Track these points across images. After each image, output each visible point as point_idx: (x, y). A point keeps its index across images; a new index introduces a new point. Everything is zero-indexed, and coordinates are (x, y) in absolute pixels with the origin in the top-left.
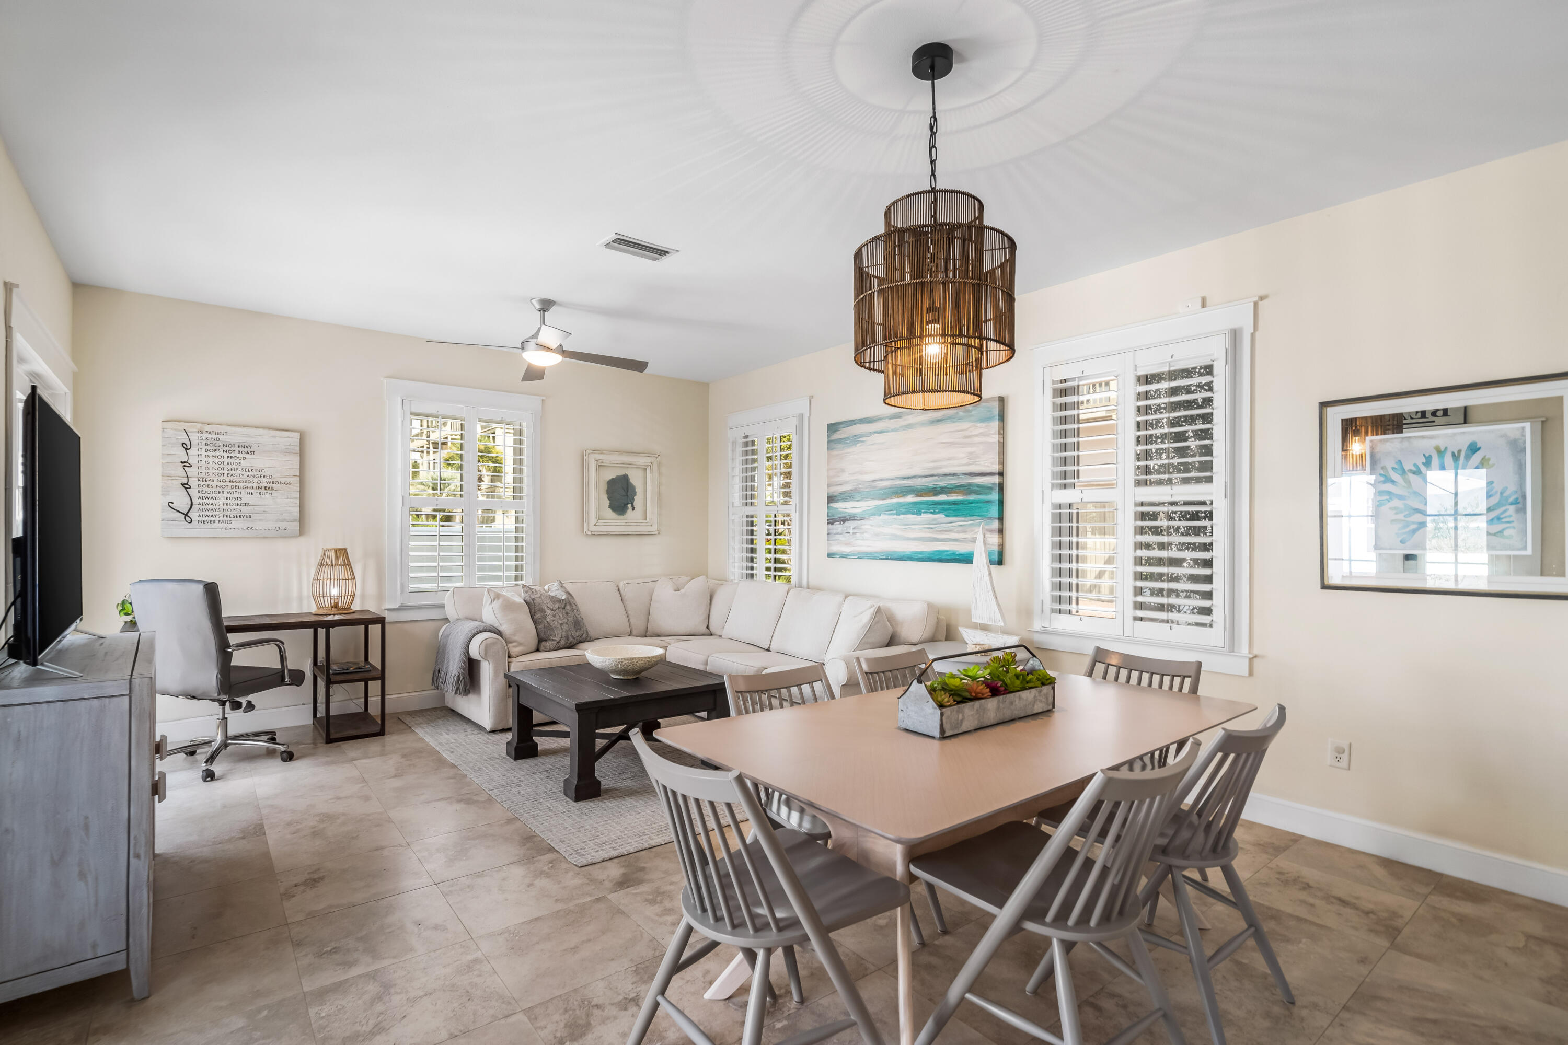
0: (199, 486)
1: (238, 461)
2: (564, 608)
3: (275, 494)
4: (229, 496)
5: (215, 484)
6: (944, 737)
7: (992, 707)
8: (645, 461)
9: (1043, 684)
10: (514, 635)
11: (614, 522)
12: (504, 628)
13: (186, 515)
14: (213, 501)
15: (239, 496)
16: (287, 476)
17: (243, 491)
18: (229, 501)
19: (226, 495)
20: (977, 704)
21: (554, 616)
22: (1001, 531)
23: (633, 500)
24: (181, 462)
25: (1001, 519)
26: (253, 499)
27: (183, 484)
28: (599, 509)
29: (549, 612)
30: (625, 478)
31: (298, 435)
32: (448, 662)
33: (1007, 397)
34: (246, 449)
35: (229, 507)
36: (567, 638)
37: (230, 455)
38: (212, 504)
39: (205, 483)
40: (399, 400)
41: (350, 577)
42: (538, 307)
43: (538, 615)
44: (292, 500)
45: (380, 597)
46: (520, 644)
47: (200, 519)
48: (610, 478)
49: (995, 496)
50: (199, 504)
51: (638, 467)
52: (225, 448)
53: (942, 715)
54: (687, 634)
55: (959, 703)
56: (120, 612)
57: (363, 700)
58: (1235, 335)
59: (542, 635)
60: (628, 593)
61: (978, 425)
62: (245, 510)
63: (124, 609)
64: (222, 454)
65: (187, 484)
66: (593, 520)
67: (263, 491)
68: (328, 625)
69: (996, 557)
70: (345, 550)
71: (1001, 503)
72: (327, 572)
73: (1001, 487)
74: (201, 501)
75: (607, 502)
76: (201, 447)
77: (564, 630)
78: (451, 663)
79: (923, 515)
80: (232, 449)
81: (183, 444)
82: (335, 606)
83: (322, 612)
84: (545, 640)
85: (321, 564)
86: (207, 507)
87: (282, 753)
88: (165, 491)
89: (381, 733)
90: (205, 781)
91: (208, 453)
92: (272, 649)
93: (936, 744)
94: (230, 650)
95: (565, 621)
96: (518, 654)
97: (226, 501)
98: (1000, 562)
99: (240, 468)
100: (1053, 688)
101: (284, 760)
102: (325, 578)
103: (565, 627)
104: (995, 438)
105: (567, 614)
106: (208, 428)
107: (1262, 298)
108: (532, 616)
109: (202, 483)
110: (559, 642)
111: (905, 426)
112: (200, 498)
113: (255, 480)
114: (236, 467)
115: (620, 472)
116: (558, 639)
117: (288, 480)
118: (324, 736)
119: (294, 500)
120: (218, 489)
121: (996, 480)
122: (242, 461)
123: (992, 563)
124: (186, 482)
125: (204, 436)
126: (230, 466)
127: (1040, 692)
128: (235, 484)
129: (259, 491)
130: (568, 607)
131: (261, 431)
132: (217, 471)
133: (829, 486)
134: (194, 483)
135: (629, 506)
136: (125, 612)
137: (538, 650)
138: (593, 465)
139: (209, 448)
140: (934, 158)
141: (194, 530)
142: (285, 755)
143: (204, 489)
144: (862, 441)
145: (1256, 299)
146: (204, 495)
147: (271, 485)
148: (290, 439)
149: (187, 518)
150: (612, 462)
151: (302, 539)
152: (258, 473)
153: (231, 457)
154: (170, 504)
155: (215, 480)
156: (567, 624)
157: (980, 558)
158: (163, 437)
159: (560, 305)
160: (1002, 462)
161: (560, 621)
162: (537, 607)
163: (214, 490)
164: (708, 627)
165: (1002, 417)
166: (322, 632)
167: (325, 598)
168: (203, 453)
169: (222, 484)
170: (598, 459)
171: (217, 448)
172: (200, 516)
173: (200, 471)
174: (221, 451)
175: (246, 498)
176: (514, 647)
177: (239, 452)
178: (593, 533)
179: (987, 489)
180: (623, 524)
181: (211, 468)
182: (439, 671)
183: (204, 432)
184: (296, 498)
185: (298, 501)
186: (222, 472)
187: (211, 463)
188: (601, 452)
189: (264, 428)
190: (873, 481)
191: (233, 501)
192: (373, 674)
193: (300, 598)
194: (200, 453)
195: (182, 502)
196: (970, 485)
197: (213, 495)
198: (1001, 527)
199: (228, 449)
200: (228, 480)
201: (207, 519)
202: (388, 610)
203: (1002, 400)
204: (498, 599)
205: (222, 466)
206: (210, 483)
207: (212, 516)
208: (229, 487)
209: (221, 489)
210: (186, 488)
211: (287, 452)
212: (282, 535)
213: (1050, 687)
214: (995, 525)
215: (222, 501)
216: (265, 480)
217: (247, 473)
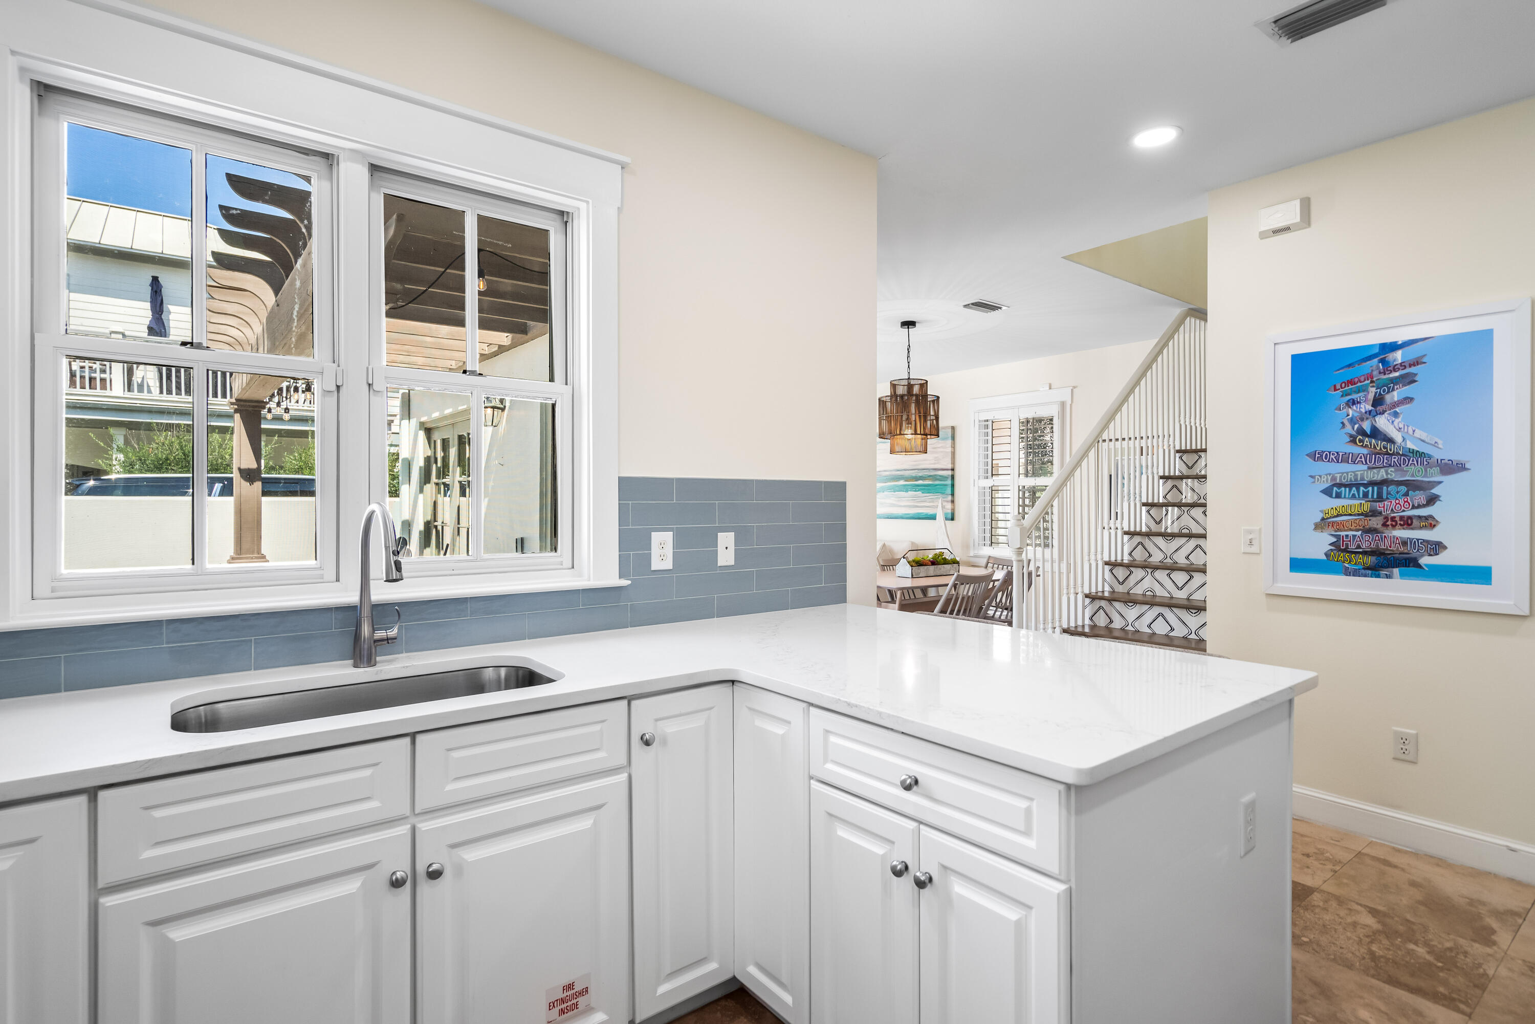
6: (912, 577)
7: (932, 568)
9: (954, 563)
20: (926, 567)
22: (953, 502)
25: (953, 495)
33: (956, 427)
49: (949, 482)
53: (912, 569)
55: (918, 566)
58: (1063, 404)
61: (940, 442)
69: (950, 516)
71: (953, 486)
73: (953, 477)
79: (909, 492)
93: (910, 579)
98: (952, 519)
100: (959, 565)
104: (949, 450)
107: (1075, 387)
121: (950, 473)
123: (947, 519)
127: (953, 566)
140: (909, 364)
145: (1072, 388)
157: (940, 517)
160: (953, 462)
165: (953, 438)
179: (944, 478)
190: (880, 471)
196: (936, 475)
198: (953, 499)
203: (953, 428)
213: (957, 565)
214: (950, 498)
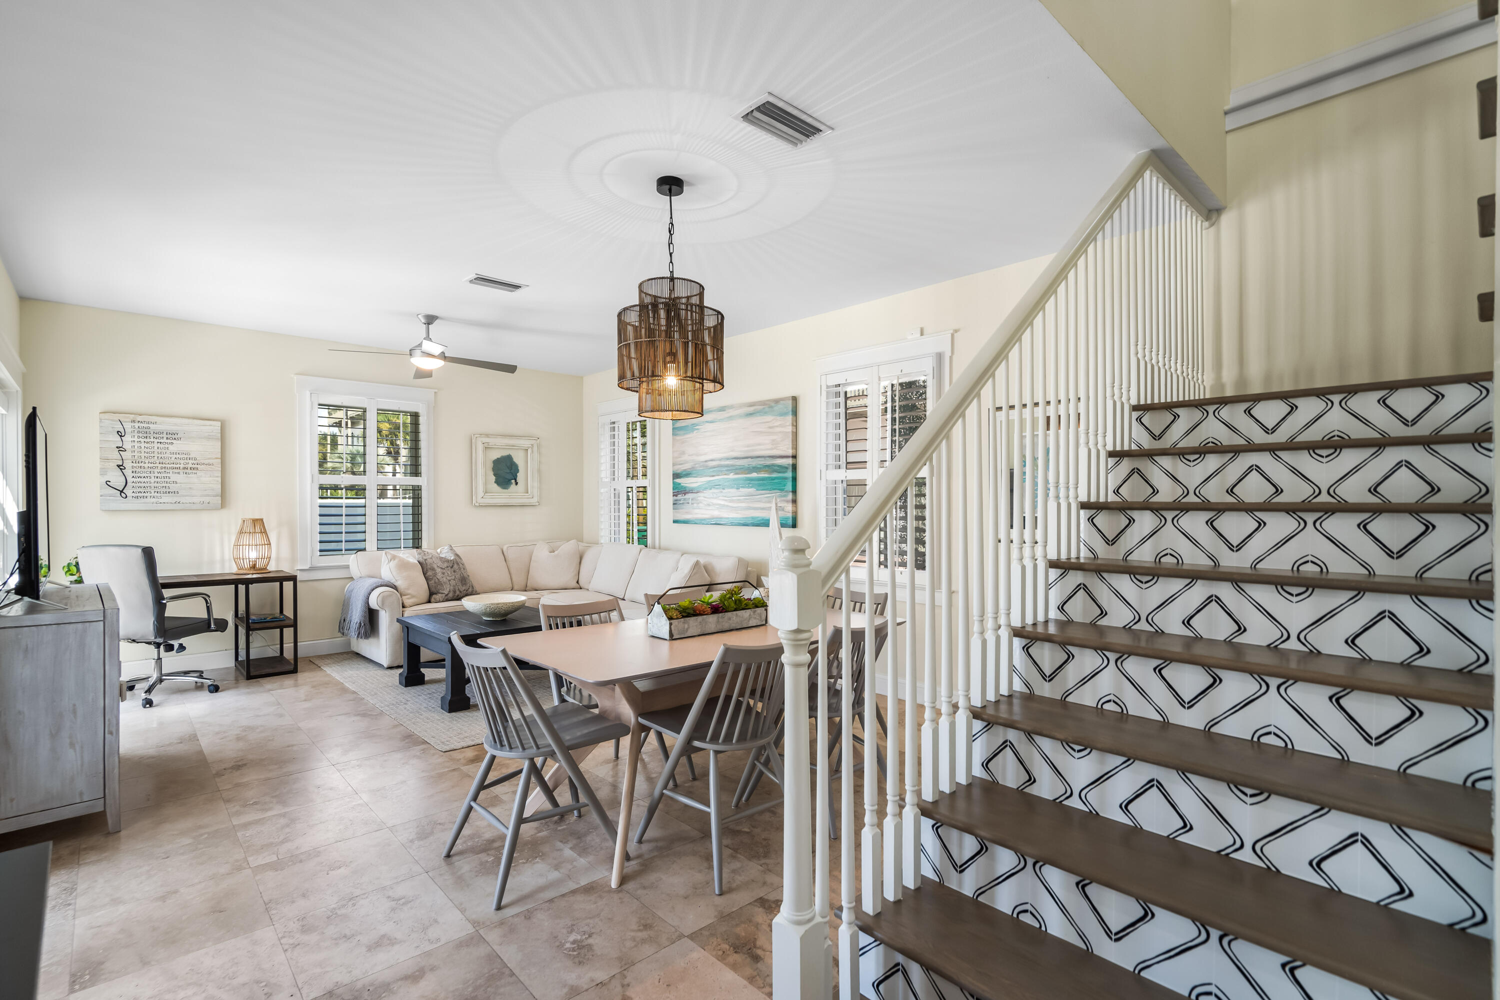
0: (133, 467)
1: (167, 446)
2: (452, 567)
3: (199, 473)
4: (159, 475)
5: (146, 465)
6: (672, 638)
7: (712, 621)
8: (525, 443)
9: (757, 607)
10: (408, 588)
11: (500, 495)
12: (399, 583)
13: (122, 492)
14: (145, 480)
15: (168, 475)
16: (209, 459)
17: (171, 471)
18: (159, 480)
19: (156, 475)
20: (700, 618)
21: (443, 573)
22: (794, 501)
23: (516, 476)
24: (117, 447)
25: (794, 492)
26: (180, 478)
27: (119, 466)
28: (486, 484)
29: (438, 570)
30: (509, 458)
31: (219, 424)
32: (352, 612)
33: (798, 397)
34: (173, 436)
35: (159, 485)
36: (455, 592)
37: (159, 441)
38: (144, 482)
39: (138, 465)
40: (308, 393)
41: (266, 543)
42: (423, 321)
43: (430, 573)
44: (214, 478)
45: (293, 560)
46: (413, 597)
47: (134, 495)
48: (495, 458)
49: (789, 474)
50: (133, 482)
51: (520, 448)
52: (155, 435)
53: (671, 624)
54: (560, 587)
55: (683, 617)
56: (66, 573)
57: (279, 646)
58: (940, 357)
59: (433, 590)
60: (510, 555)
61: (778, 418)
62: (173, 488)
63: (69, 570)
64: (152, 440)
65: (122, 466)
66: (481, 493)
67: (189, 471)
68: (248, 582)
69: (790, 522)
70: (262, 520)
71: (794, 479)
72: (246, 539)
73: (794, 467)
74: (134, 480)
75: (494, 478)
76: (134, 434)
77: (452, 585)
78: (354, 613)
79: (741, 490)
80: (161, 436)
81: (118, 432)
82: (254, 567)
83: (242, 572)
84: (436, 594)
85: (241, 532)
86: (140, 485)
87: (209, 686)
88: (103, 471)
89: (295, 671)
90: (145, 707)
91: (140, 439)
92: (200, 601)
93: (667, 643)
94: (164, 602)
95: (453, 577)
96: (411, 604)
97: (156, 480)
98: (794, 526)
99: (168, 452)
100: (766, 610)
101: (211, 692)
102: (245, 543)
103: (453, 582)
104: (789, 429)
105: (454, 572)
106: (139, 418)
107: (956, 331)
108: (424, 574)
109: (135, 465)
110: (447, 595)
111: (727, 418)
112: (133, 477)
113: (182, 462)
114: (164, 451)
115: (505, 453)
116: (446, 593)
117: (211, 461)
118: (245, 674)
119: (216, 479)
120: (149, 470)
121: (790, 461)
122: (170, 446)
123: (783, 525)
124: (121, 464)
125: (137, 425)
126: (160, 451)
127: (754, 612)
128: (164, 466)
129: (186, 471)
130: (456, 566)
131: (184, 421)
132: (148, 455)
133: (674, 465)
134: (128, 464)
135: (513, 481)
136: (70, 573)
137: (429, 602)
138: (480, 448)
139: (141, 435)
140: (671, 251)
141: (130, 504)
142: (212, 688)
143: (137, 470)
144: (698, 429)
145: (952, 332)
146: (137, 475)
147: (196, 466)
148: (212, 427)
149: (122, 494)
150: (497, 444)
151: (224, 512)
152: (184, 456)
153: (161, 443)
154: (108, 483)
155: (147, 461)
156: (454, 580)
157: (774, 523)
158: (101, 427)
159: (442, 319)
160: (795, 446)
161: (449, 578)
162: (429, 567)
163: (146, 470)
164: (578, 582)
165: (795, 412)
166: (242, 588)
167: (245, 560)
168: (136, 439)
169: (152, 465)
170: (484, 442)
171: (148, 435)
172: (133, 492)
173: (133, 454)
174: (152, 437)
175: (174, 477)
176: (408, 599)
177: (167, 438)
178: (481, 504)
179: (783, 469)
180: (508, 497)
181: (143, 452)
182: (344, 620)
183: (136, 421)
184: (217, 477)
185: (220, 479)
186: (152, 455)
187: (143, 447)
188: (487, 435)
189: (189, 418)
190: (706, 461)
191: (163, 480)
192: (287, 622)
193: (223, 561)
194: (133, 439)
195: (119, 482)
196: (773, 465)
197: (145, 475)
198: (795, 498)
199: (158, 435)
200: (158, 462)
201: (140, 494)
202: (300, 570)
203: (795, 399)
204: (394, 560)
205: (152, 450)
206: (142, 465)
207: (144, 492)
208: (159, 468)
209: (152, 470)
210: (121, 469)
211: (209, 438)
212: (207, 508)
213: (763, 609)
214: (790, 496)
215: (153, 480)
216: (190, 462)
217: (175, 456)
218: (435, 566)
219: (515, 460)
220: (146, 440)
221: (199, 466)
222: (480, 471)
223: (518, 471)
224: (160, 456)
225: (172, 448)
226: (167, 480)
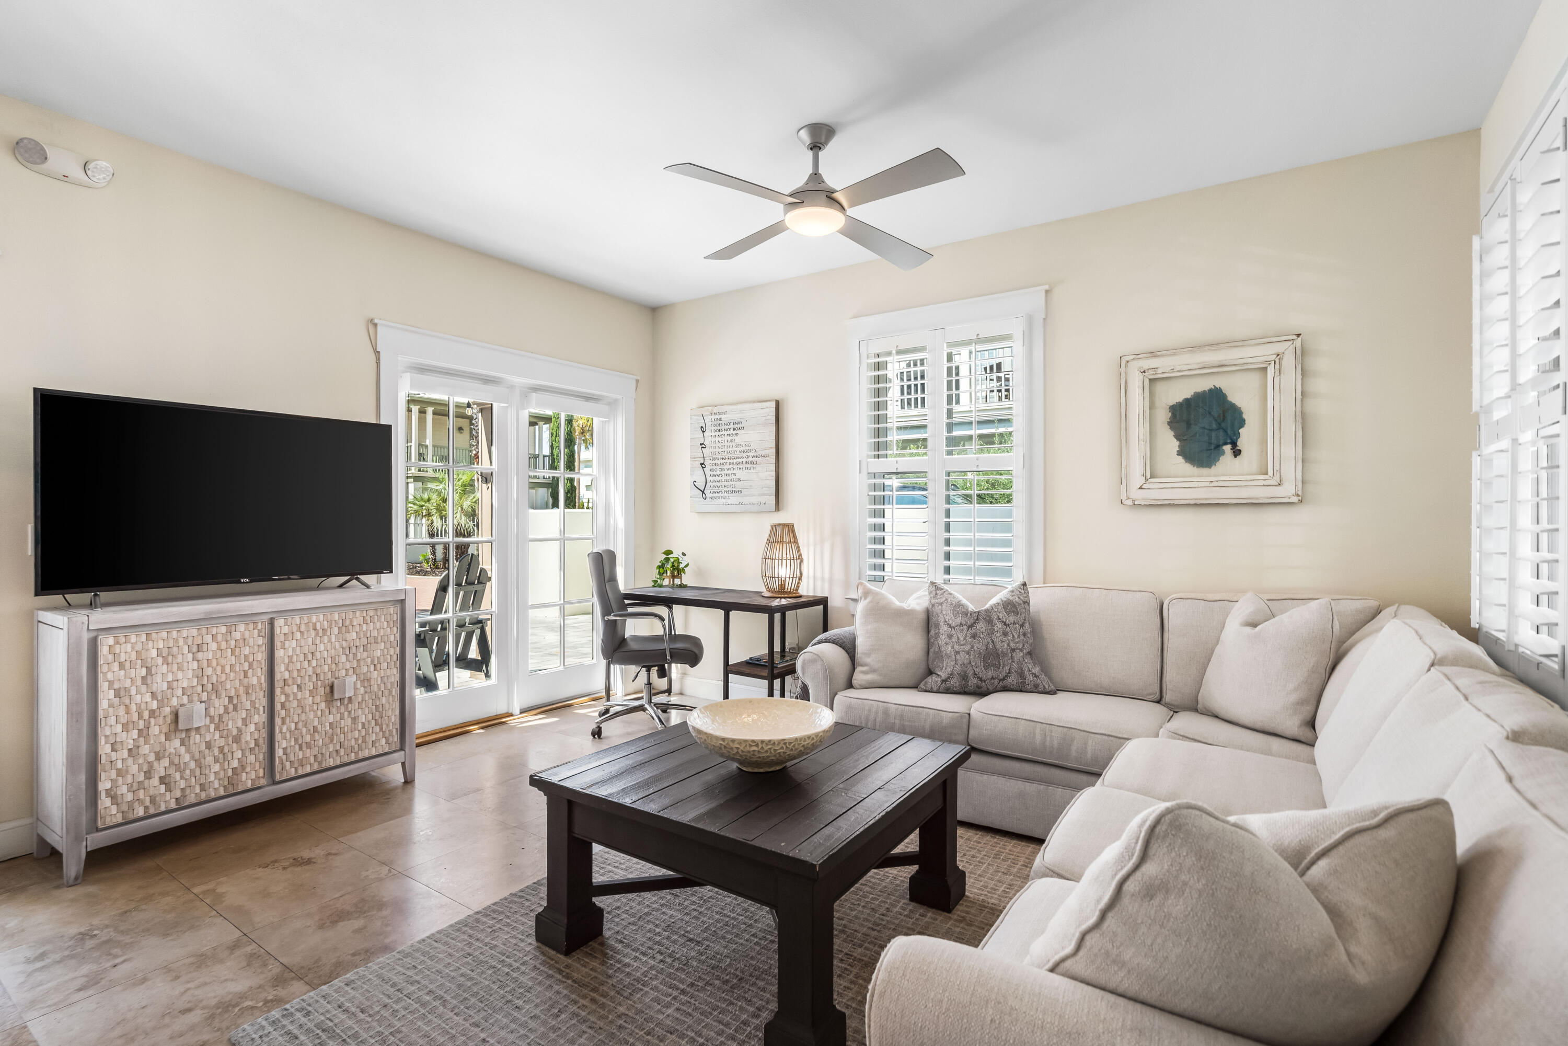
0: (711, 465)
1: (733, 438)
2: (972, 626)
3: (758, 467)
4: (729, 472)
5: (719, 462)
8: (1261, 353)
10: (868, 655)
11: (1188, 481)
13: (703, 492)
14: (719, 478)
15: (734, 472)
16: (766, 448)
17: (737, 467)
18: (728, 478)
19: (726, 472)
21: (950, 637)
23: (1238, 435)
24: (701, 444)
26: (743, 474)
27: (702, 464)
28: (1150, 459)
29: (944, 628)
30: (1216, 395)
31: (773, 404)
34: (738, 426)
35: (728, 483)
37: (729, 433)
38: (718, 481)
39: (712, 462)
43: (932, 633)
44: (769, 473)
45: (846, 584)
46: (873, 671)
47: (711, 495)
48: (1177, 399)
50: (712, 481)
51: (1244, 369)
59: (929, 664)
60: (1180, 618)
62: (738, 485)
64: (724, 432)
65: (704, 464)
66: (1137, 478)
67: (749, 466)
72: (775, 551)
74: (713, 478)
75: (1175, 445)
77: (960, 662)
80: (729, 427)
81: (701, 427)
82: (782, 586)
83: (768, 593)
84: (931, 673)
85: (769, 542)
86: (714, 484)
88: (694, 471)
91: (716, 433)
94: (611, 618)
95: (967, 648)
97: (726, 478)
99: (736, 444)
102: (774, 556)
103: (963, 658)
105: (974, 636)
106: (715, 410)
108: (925, 635)
109: (710, 462)
110: (944, 681)
112: (711, 475)
113: (744, 455)
114: (732, 444)
115: (1203, 385)
116: (950, 675)
117: (767, 452)
119: (771, 473)
120: (721, 467)
122: (736, 438)
124: (703, 462)
125: (713, 417)
126: (729, 444)
128: (731, 461)
129: (747, 465)
131: (748, 406)
132: (721, 450)
134: (707, 462)
135: (1227, 448)
137: (915, 687)
138: (1139, 383)
139: (714, 428)
141: (709, 505)
143: (713, 468)
146: (713, 473)
147: (755, 459)
148: (769, 409)
149: (704, 494)
150: (1178, 368)
151: (781, 514)
152: (746, 448)
153: (730, 435)
154: (696, 483)
155: (720, 457)
156: (968, 653)
158: (694, 423)
161: (957, 647)
162: (934, 620)
163: (719, 468)
168: (713, 434)
169: (724, 461)
170: (1146, 367)
171: (721, 428)
172: (711, 492)
173: (711, 450)
174: (724, 429)
175: (740, 474)
177: (734, 429)
178: (1136, 502)
180: (1207, 484)
181: (717, 447)
183: (714, 414)
184: (773, 471)
185: (775, 474)
186: (724, 450)
187: (717, 442)
188: (1153, 354)
189: (750, 402)
191: (731, 478)
194: (710, 434)
195: (701, 481)
197: (718, 473)
199: (727, 427)
200: (727, 457)
201: (714, 495)
205: (724, 444)
206: (714, 461)
207: (716, 492)
208: (728, 464)
209: (723, 467)
210: (703, 468)
211: (766, 423)
212: (764, 509)
215: (724, 478)
216: (751, 454)
217: (739, 449)
218: (941, 620)
219: (1235, 398)
220: (720, 433)
221: (757, 459)
222: (1138, 430)
223: (1242, 423)
224: (728, 450)
225: (738, 440)
226: (734, 477)
